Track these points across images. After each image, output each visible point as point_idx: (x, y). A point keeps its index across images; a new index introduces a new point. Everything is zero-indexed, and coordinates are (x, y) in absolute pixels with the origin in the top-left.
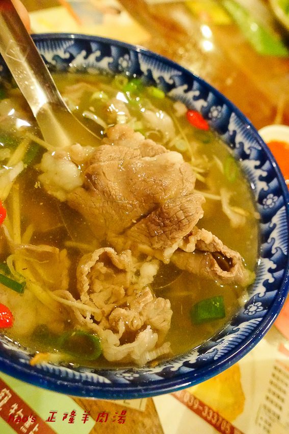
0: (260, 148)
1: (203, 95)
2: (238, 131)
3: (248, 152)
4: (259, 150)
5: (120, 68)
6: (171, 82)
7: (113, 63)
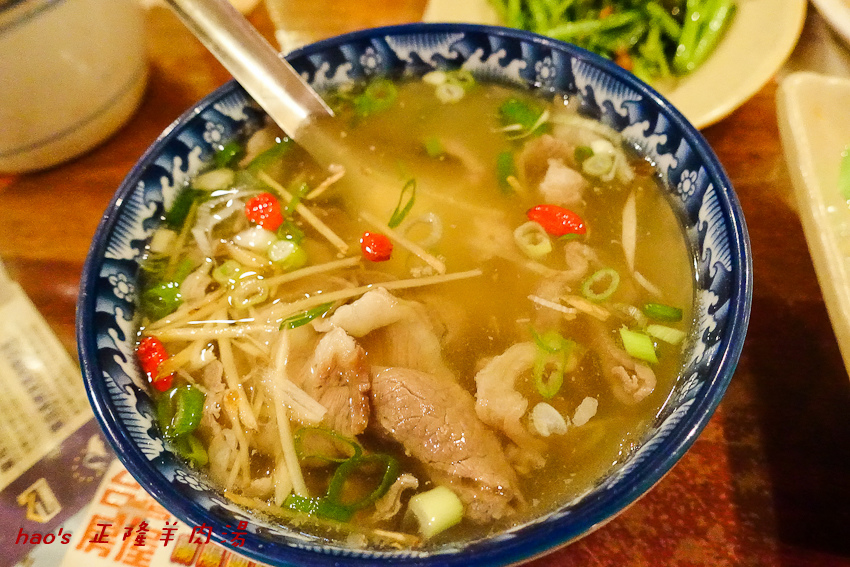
0: (640, 98)
1: (514, 52)
2: (593, 84)
3: (623, 113)
4: (639, 102)
5: (368, 72)
6: (454, 55)
7: (353, 69)
